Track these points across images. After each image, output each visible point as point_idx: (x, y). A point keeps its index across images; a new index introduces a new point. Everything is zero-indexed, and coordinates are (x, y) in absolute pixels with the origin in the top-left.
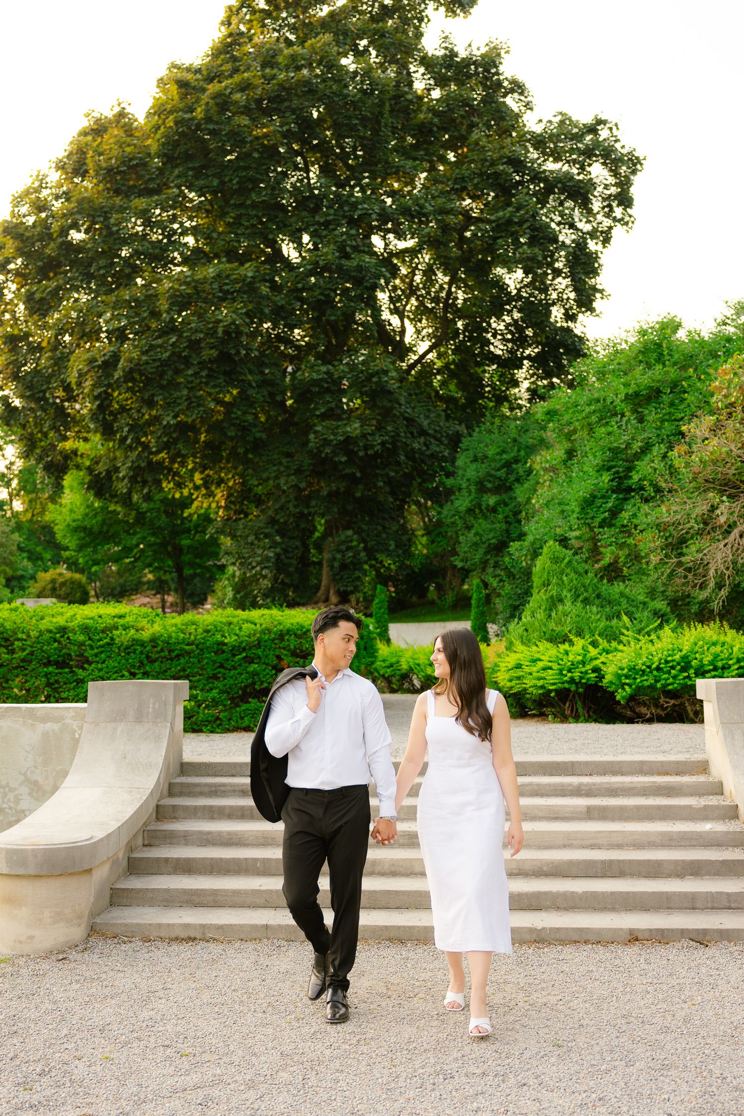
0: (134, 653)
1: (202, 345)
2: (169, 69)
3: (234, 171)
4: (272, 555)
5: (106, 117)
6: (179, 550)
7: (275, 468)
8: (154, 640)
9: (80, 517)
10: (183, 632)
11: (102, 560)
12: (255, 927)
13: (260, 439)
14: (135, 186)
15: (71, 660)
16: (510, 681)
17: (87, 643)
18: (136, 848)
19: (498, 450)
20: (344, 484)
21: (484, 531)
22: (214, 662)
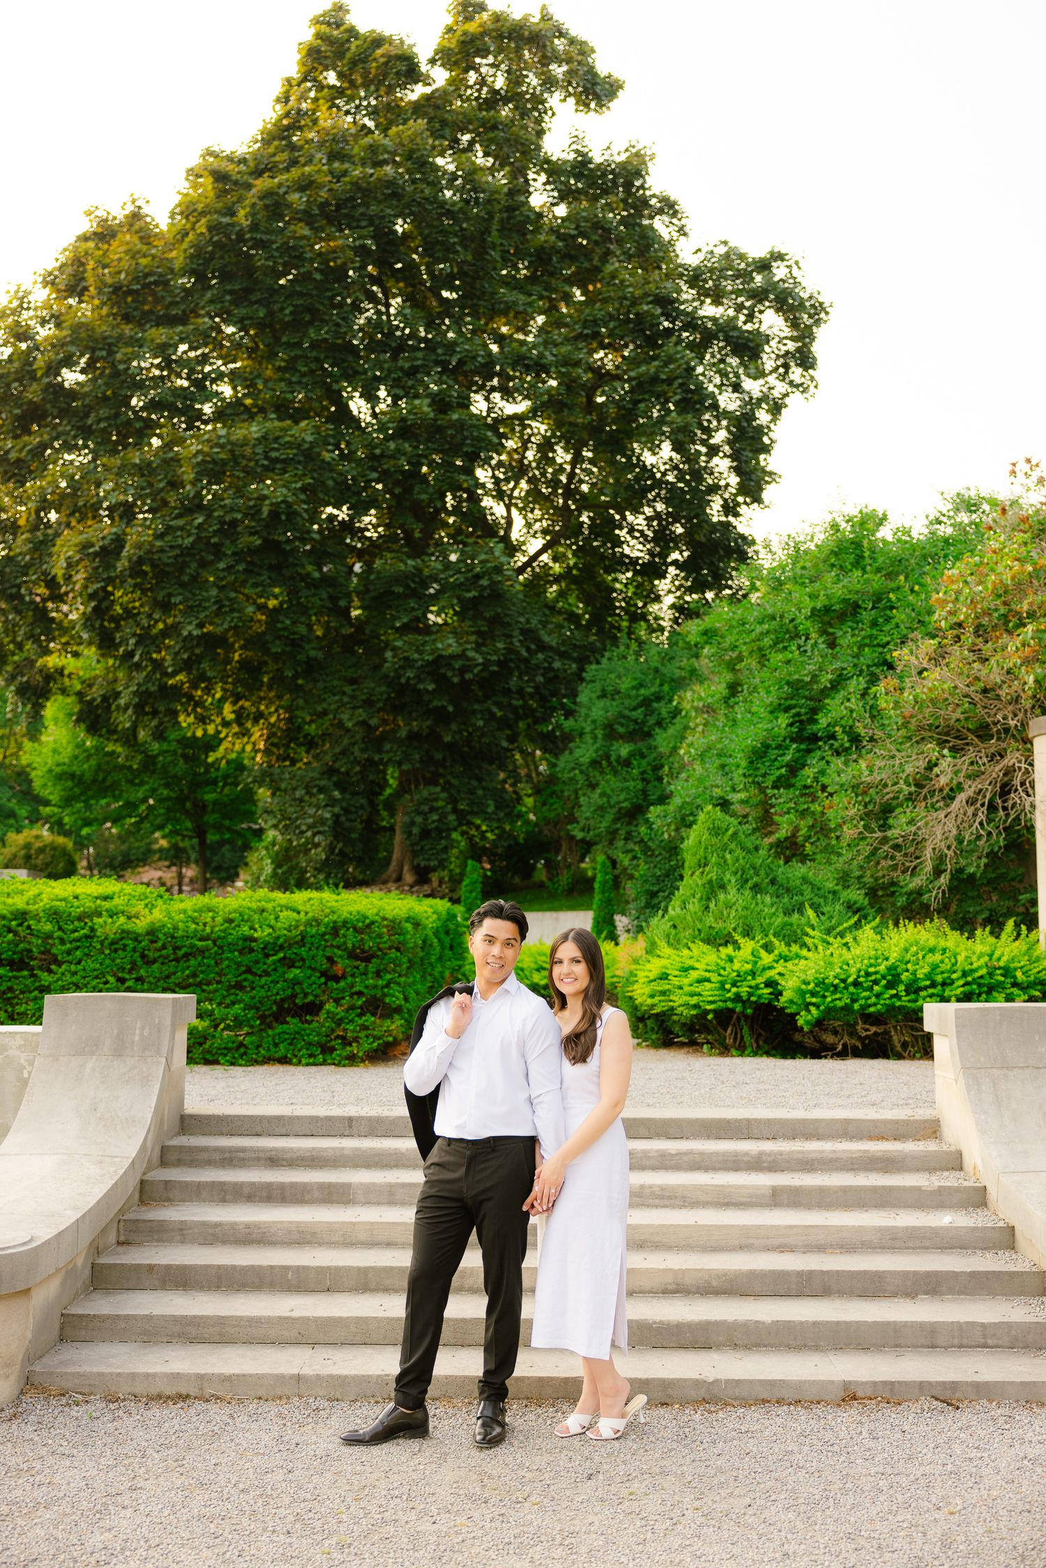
0: (124, 950)
1: (239, 529)
2: (203, 156)
3: (287, 297)
4: (328, 815)
5: (115, 218)
6: (201, 808)
7: (337, 698)
8: (152, 933)
9: (66, 760)
10: (194, 921)
11: (96, 819)
12: (281, 1378)
13: (316, 659)
14: (151, 312)
15: (33, 958)
16: (652, 996)
17: (56, 935)
18: (106, 1248)
19: (635, 683)
20: (429, 723)
21: (612, 790)
22: (239, 965)
